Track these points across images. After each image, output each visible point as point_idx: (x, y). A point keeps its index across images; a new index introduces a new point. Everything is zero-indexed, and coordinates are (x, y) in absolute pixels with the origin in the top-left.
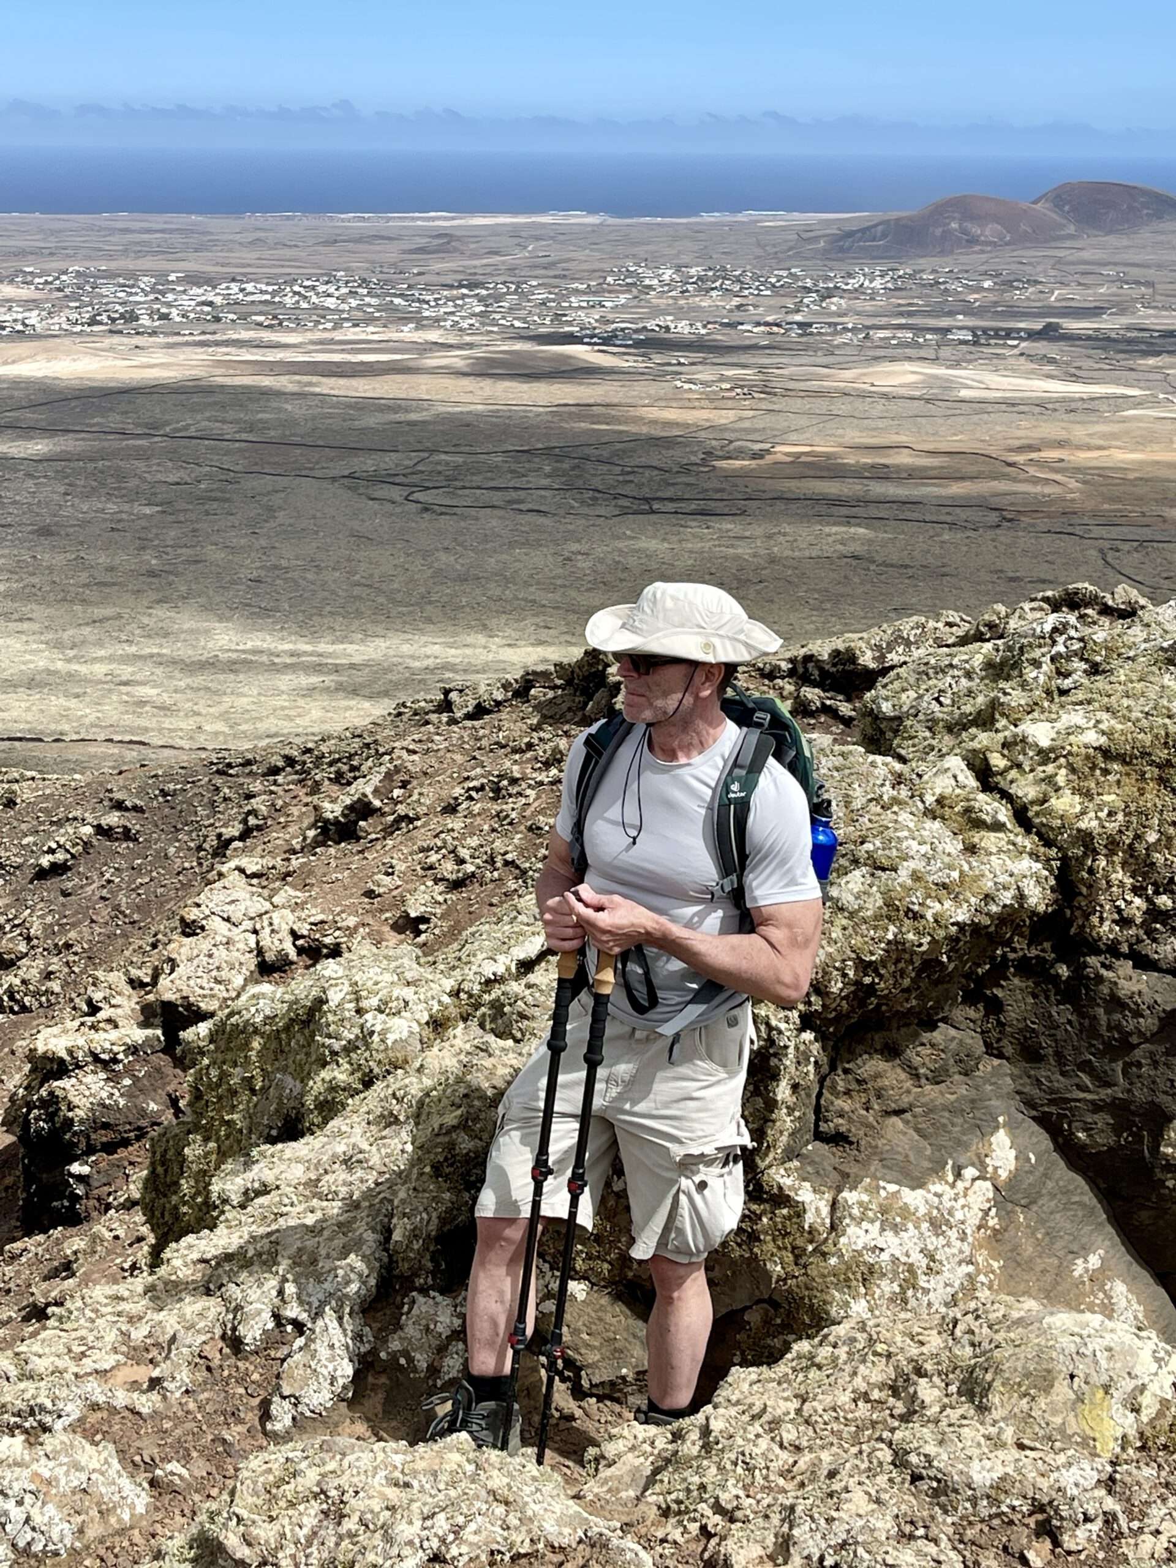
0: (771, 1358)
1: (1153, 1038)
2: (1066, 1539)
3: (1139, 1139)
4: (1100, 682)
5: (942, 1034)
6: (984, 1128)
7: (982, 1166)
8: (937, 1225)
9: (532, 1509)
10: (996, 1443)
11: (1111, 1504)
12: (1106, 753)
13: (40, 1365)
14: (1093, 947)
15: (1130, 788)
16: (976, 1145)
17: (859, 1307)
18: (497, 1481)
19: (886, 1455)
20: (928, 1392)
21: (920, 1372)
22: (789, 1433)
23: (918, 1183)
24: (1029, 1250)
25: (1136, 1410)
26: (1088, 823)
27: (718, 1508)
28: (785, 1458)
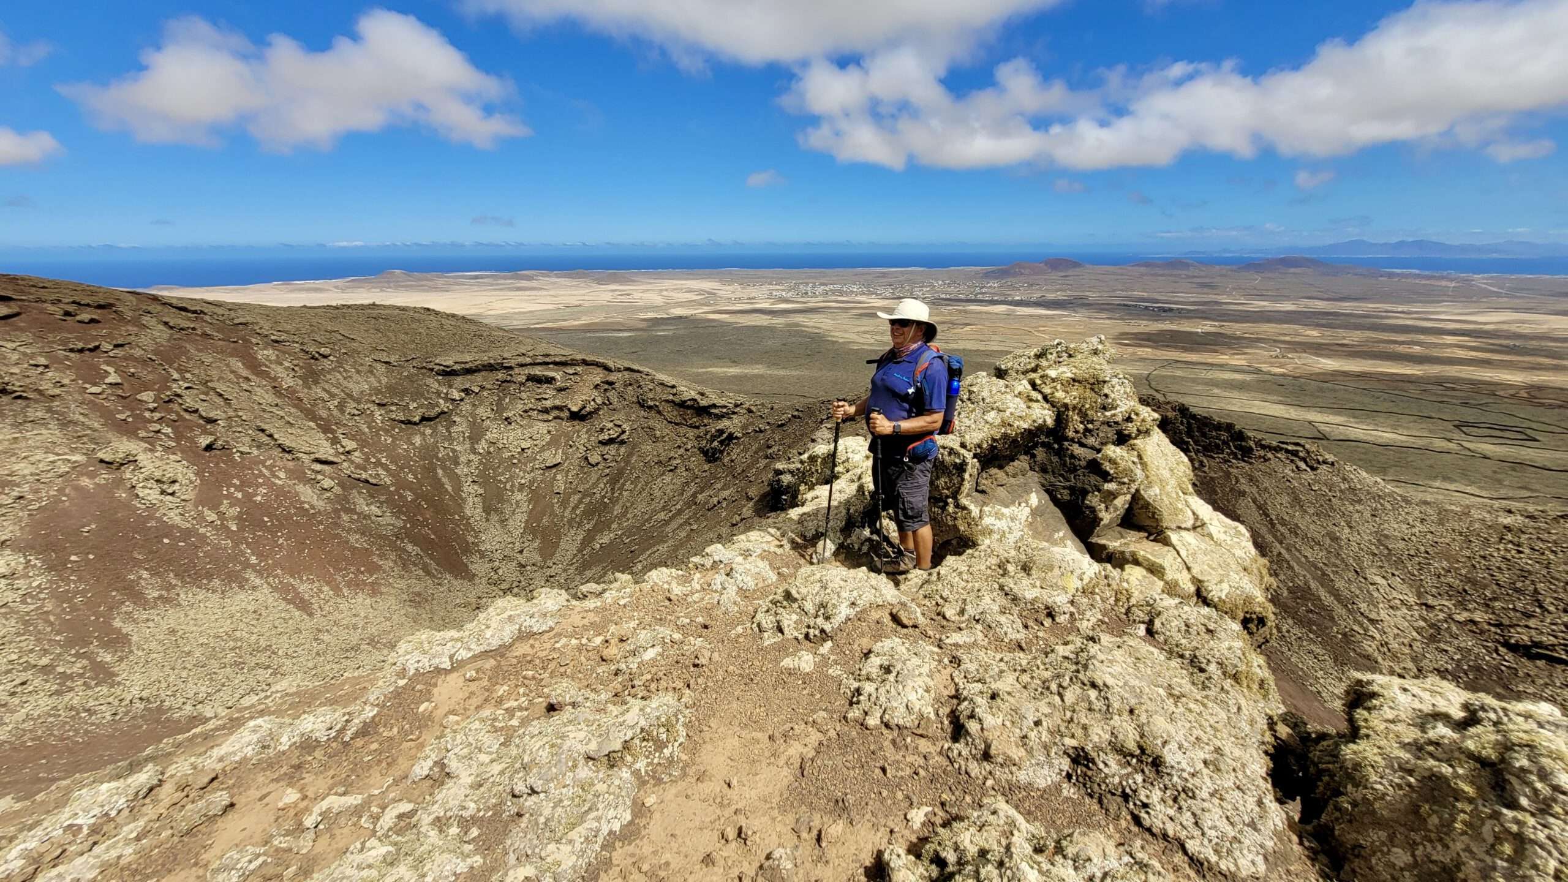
0: (960, 554)
1: (1085, 468)
2: (1057, 619)
3: (1078, 498)
4: (1072, 359)
5: (1016, 463)
6: (1028, 492)
7: (1027, 502)
8: (1013, 519)
9: (884, 591)
10: (1034, 586)
11: (1072, 609)
12: (1074, 380)
13: (752, 538)
14: (1066, 439)
15: (1081, 390)
16: (1025, 496)
17: (987, 542)
18: (874, 582)
19: (996, 586)
20: (1011, 568)
21: (1008, 562)
22: (965, 577)
23: (1007, 506)
24: (1040, 529)
25: (1081, 580)
26: (1067, 401)
27: (941, 597)
28: (963, 584)
